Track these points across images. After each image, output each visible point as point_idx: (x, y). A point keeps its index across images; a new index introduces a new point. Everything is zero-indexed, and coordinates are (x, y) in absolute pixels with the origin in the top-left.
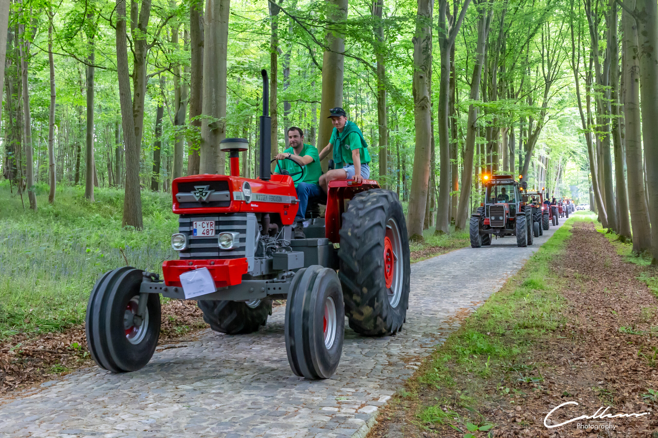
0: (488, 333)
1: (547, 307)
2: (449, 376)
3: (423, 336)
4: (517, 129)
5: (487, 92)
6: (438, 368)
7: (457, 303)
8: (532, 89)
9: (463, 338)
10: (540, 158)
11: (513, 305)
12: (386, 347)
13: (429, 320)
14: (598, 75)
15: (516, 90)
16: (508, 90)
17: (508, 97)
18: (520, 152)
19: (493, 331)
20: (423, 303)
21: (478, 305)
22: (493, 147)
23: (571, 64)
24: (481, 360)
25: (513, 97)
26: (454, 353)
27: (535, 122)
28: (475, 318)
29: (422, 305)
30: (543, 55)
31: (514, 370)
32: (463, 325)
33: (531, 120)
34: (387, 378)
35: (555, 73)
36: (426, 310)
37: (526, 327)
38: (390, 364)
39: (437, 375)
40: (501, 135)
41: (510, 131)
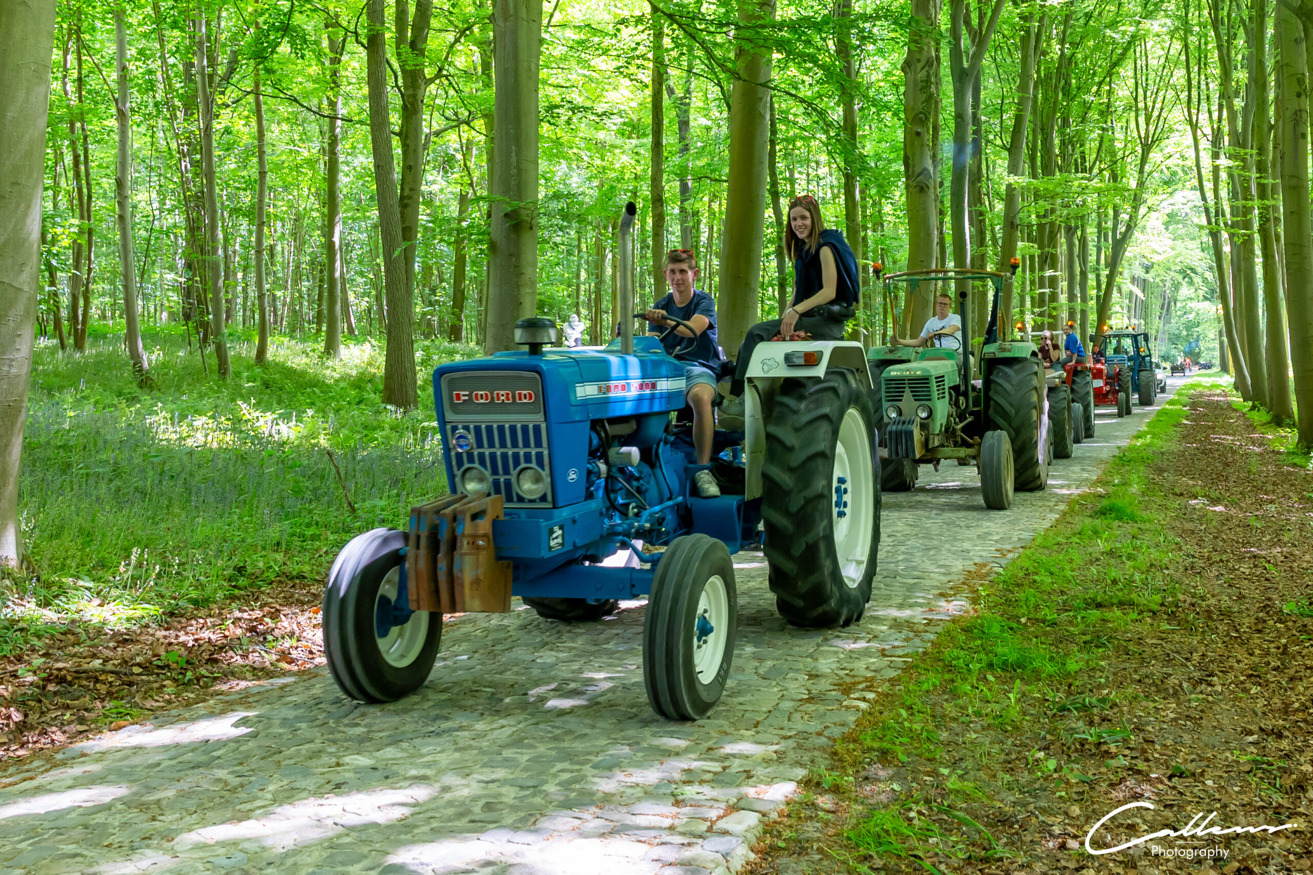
0: (1023, 620)
1: (1143, 559)
3: (891, 628)
5: (1039, 163)
6: (910, 708)
7: (968, 551)
8: (1118, 157)
9: (971, 632)
10: (1134, 280)
11: (1077, 557)
12: (811, 656)
13: (908, 590)
14: (1233, 133)
15: (1090, 159)
16: (1076, 159)
17: (1076, 170)
18: (1097, 269)
19: (1031, 616)
21: (1010, 556)
22: (1049, 260)
23: (1186, 114)
25: (1084, 170)
26: (949, 668)
27: (1124, 217)
28: (1001, 586)
29: (901, 557)
30: (1136, 99)
31: (1069, 710)
33: (1116, 214)
34: (798, 733)
35: (1159, 130)
36: (907, 567)
37: (1099, 606)
38: (811, 699)
39: (906, 724)
40: (1063, 240)
41: (1079, 232)
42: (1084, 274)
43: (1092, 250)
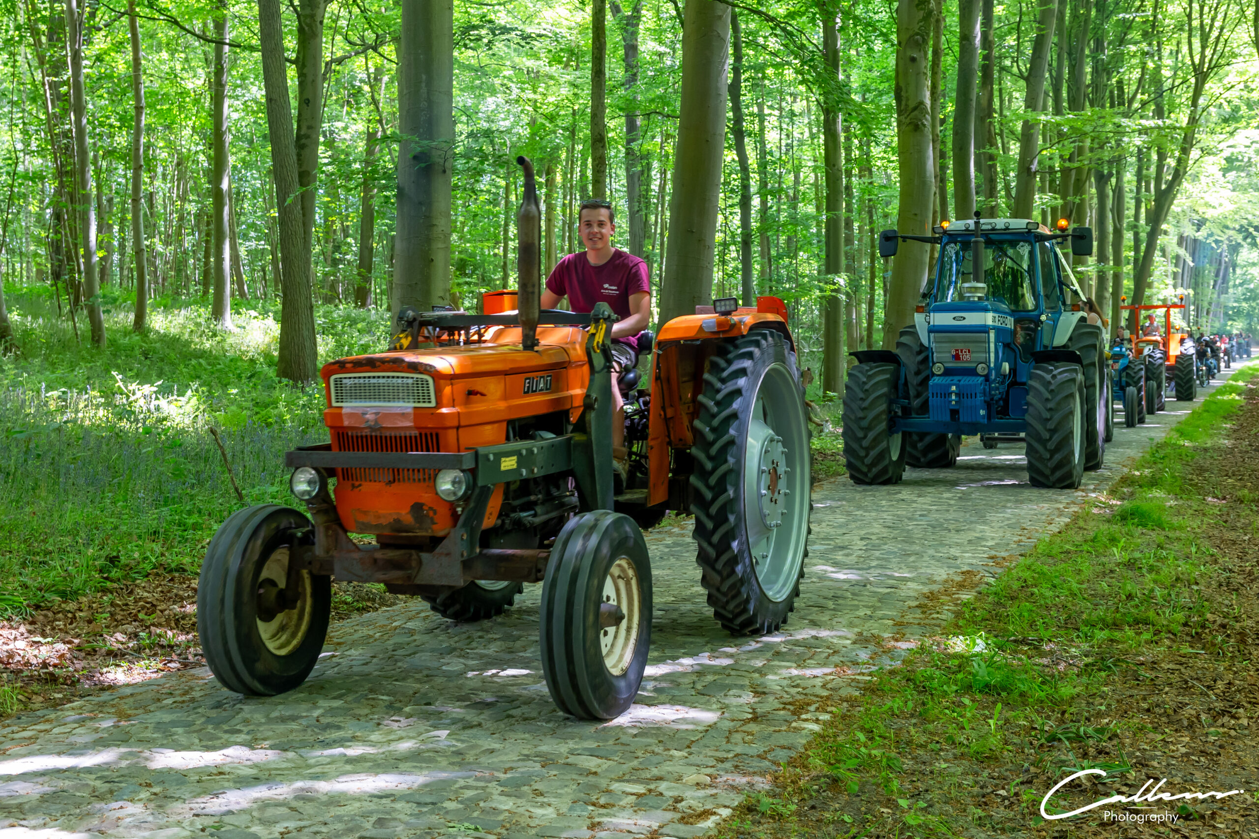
4: (1130, 178)
5: (1065, 95)
8: (1166, 87)
10: (1181, 240)
15: (1129, 92)
16: (1111, 91)
17: (1112, 103)
18: (1136, 226)
23: (1253, 35)
25: (1122, 103)
30: (1189, 16)
35: (1218, 55)
40: (1094, 190)
41: (1113, 180)
42: (1118, 233)
43: (1130, 203)
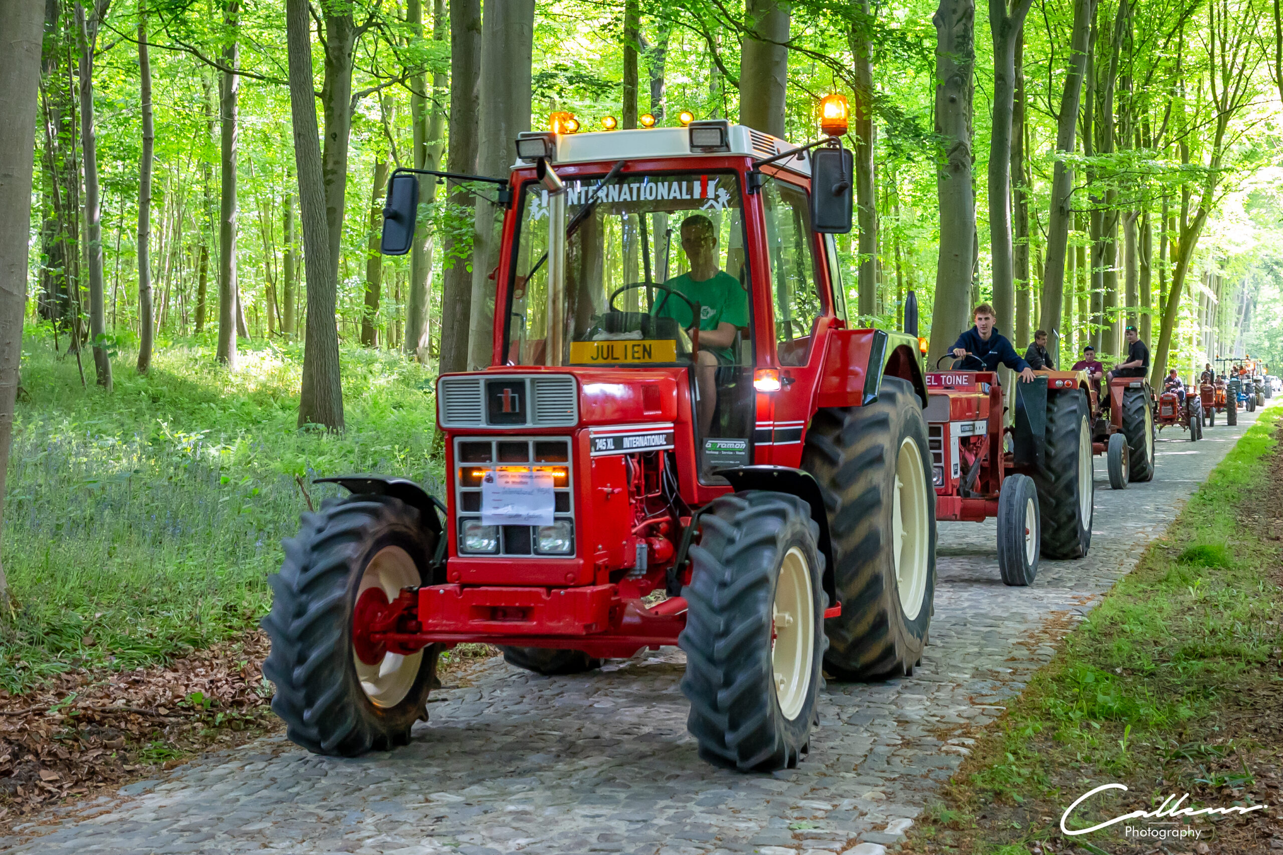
0: (1118, 670)
1: (1242, 607)
2: (1040, 771)
3: (973, 677)
4: (1155, 217)
5: (1092, 133)
6: (1014, 753)
7: (1041, 599)
8: (1189, 128)
9: (1063, 681)
10: (1205, 278)
11: (1167, 604)
12: (894, 702)
13: (984, 638)
15: (1155, 130)
16: (1137, 130)
17: (1138, 144)
18: (1162, 264)
19: (1127, 665)
20: (968, 600)
21: (1090, 603)
22: (1104, 253)
24: (1110, 732)
25: (1147, 144)
26: (1047, 715)
27: (1195, 199)
28: (1087, 635)
29: (966, 604)
30: (1212, 54)
31: (1184, 757)
32: (1060, 650)
33: (1186, 196)
34: (902, 776)
35: (1240, 93)
36: (976, 615)
37: (1202, 656)
38: (907, 744)
39: (1014, 768)
40: (1122, 229)
41: (1140, 219)
42: (1145, 270)
43: (1155, 241)
